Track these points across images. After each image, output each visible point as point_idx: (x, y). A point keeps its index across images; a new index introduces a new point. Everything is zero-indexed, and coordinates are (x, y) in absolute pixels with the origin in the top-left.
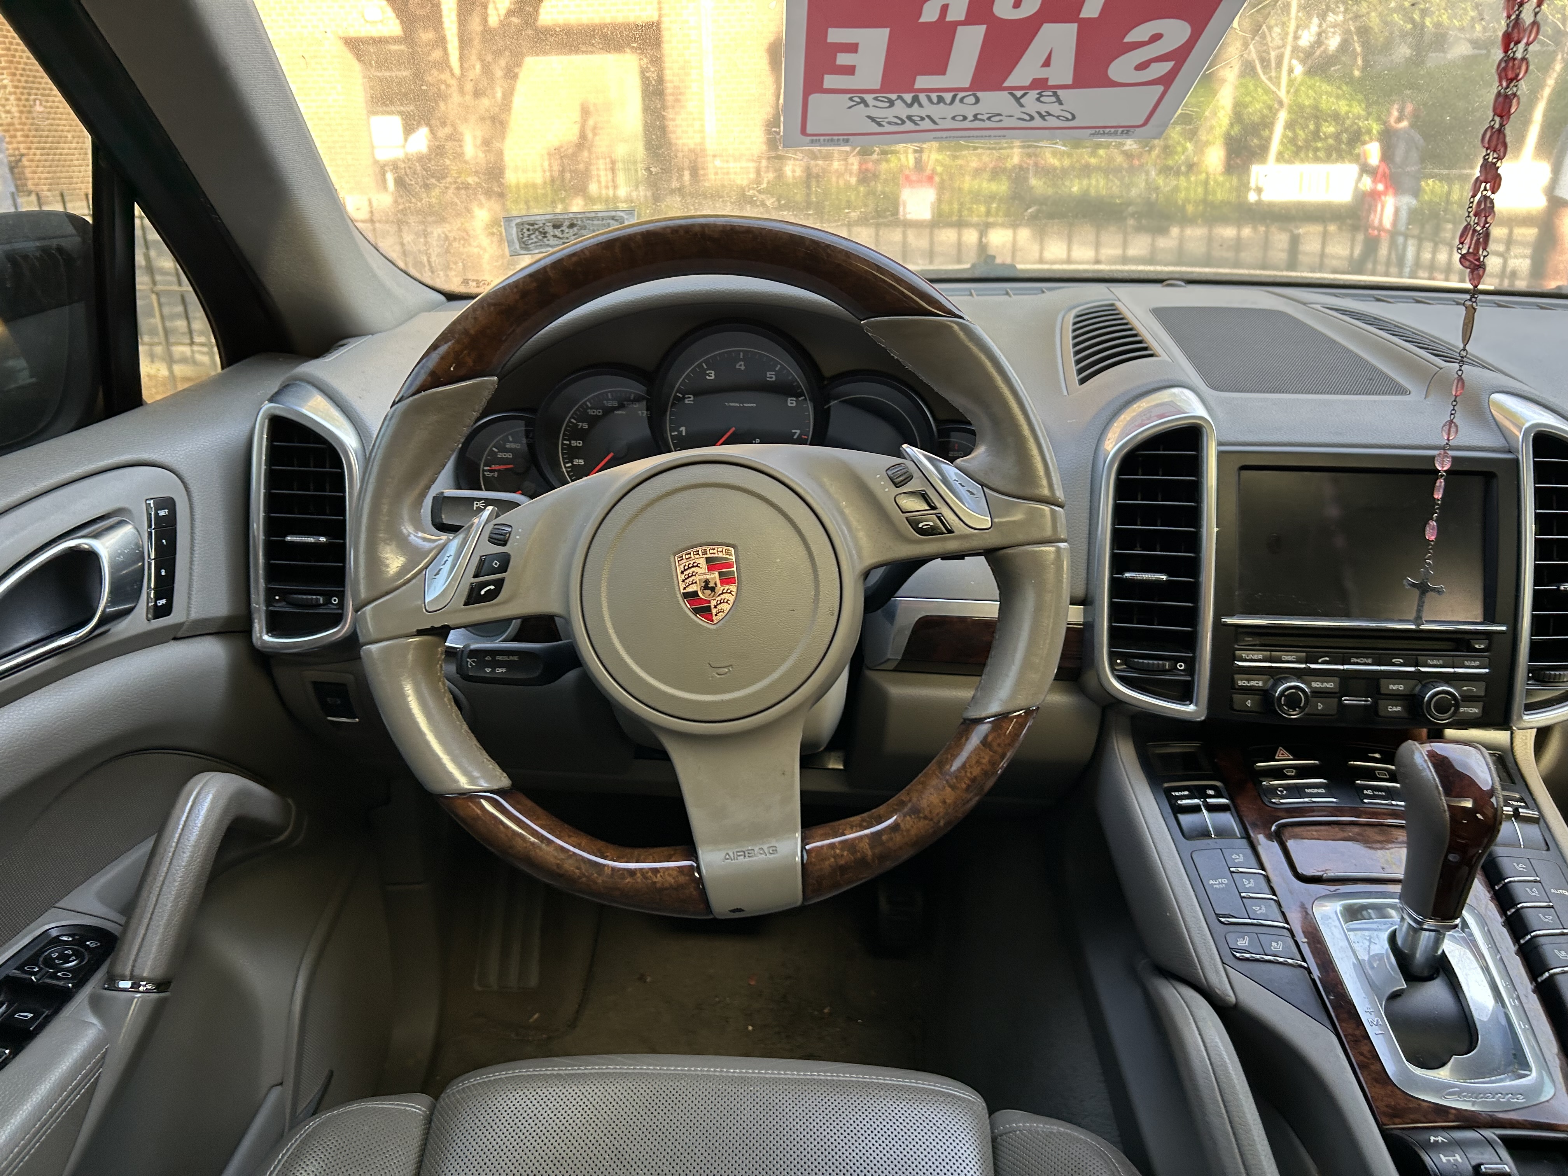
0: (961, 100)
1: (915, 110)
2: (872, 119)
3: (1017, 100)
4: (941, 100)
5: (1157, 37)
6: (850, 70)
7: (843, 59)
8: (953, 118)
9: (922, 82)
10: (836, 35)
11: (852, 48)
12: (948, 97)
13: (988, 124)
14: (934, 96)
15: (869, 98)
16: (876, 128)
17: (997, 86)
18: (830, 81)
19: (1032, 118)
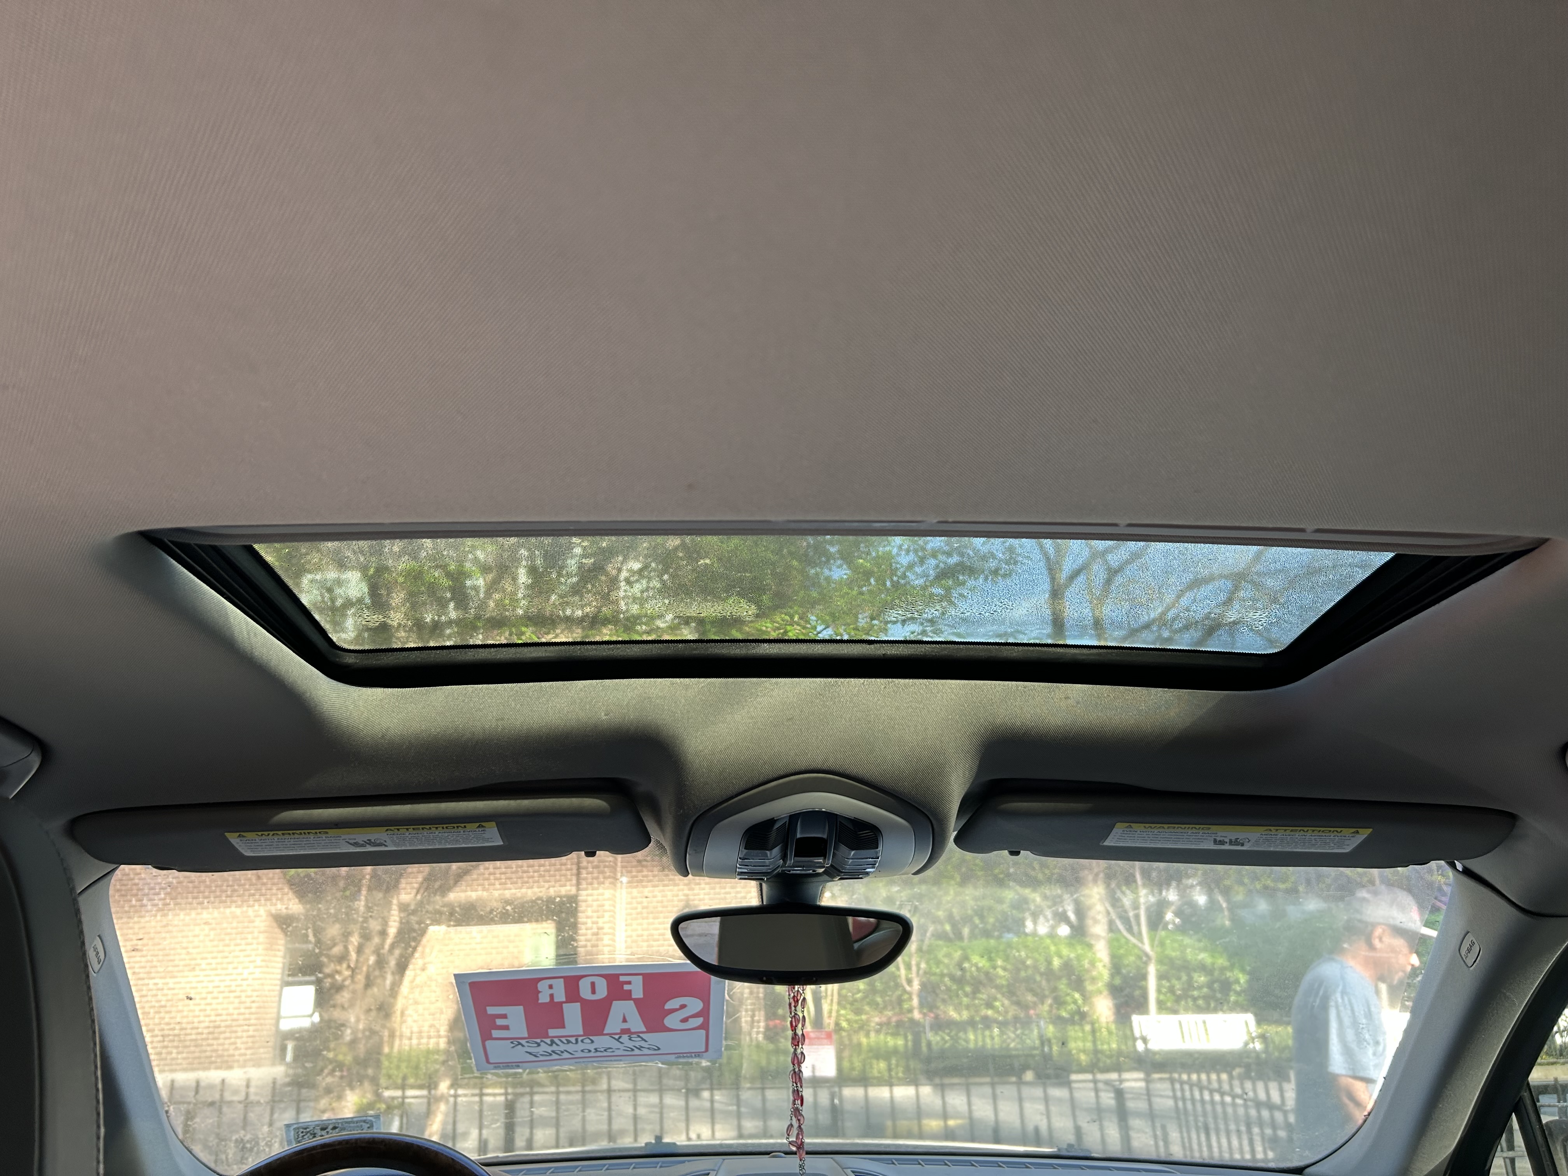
0: (582, 1041)
1: (554, 1047)
2: (530, 1053)
3: (618, 1040)
4: (569, 1042)
5: (683, 1007)
6: (506, 1028)
7: (500, 1022)
8: (582, 1051)
9: (552, 1032)
10: (491, 1010)
11: (504, 1016)
12: (573, 1040)
13: (605, 1054)
14: (564, 1040)
15: (523, 1042)
16: (534, 1058)
17: (601, 1033)
18: (495, 1033)
19: (633, 1050)
